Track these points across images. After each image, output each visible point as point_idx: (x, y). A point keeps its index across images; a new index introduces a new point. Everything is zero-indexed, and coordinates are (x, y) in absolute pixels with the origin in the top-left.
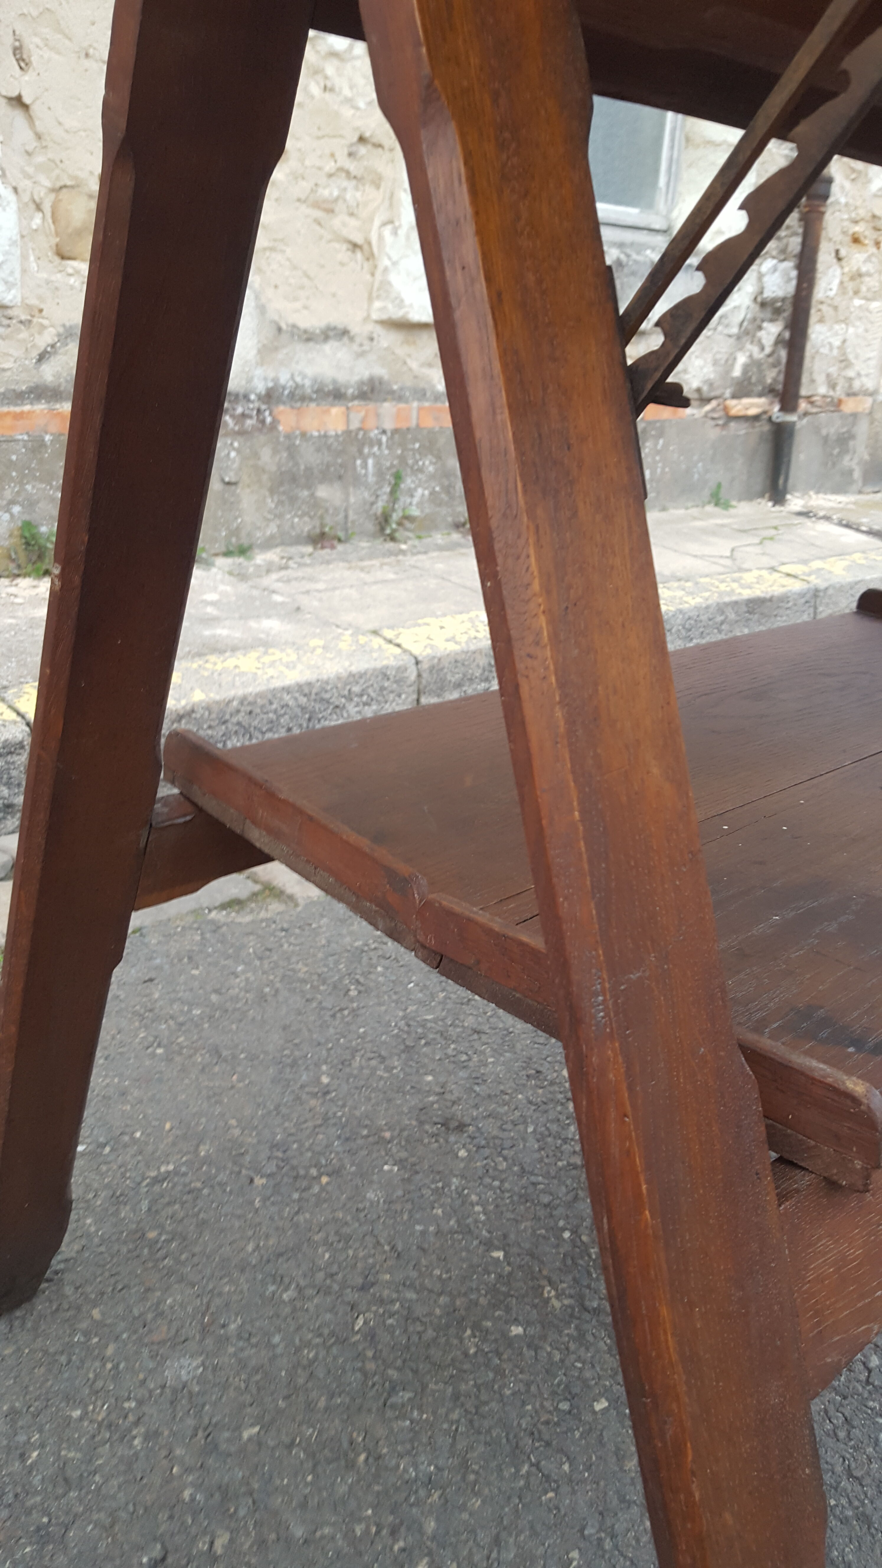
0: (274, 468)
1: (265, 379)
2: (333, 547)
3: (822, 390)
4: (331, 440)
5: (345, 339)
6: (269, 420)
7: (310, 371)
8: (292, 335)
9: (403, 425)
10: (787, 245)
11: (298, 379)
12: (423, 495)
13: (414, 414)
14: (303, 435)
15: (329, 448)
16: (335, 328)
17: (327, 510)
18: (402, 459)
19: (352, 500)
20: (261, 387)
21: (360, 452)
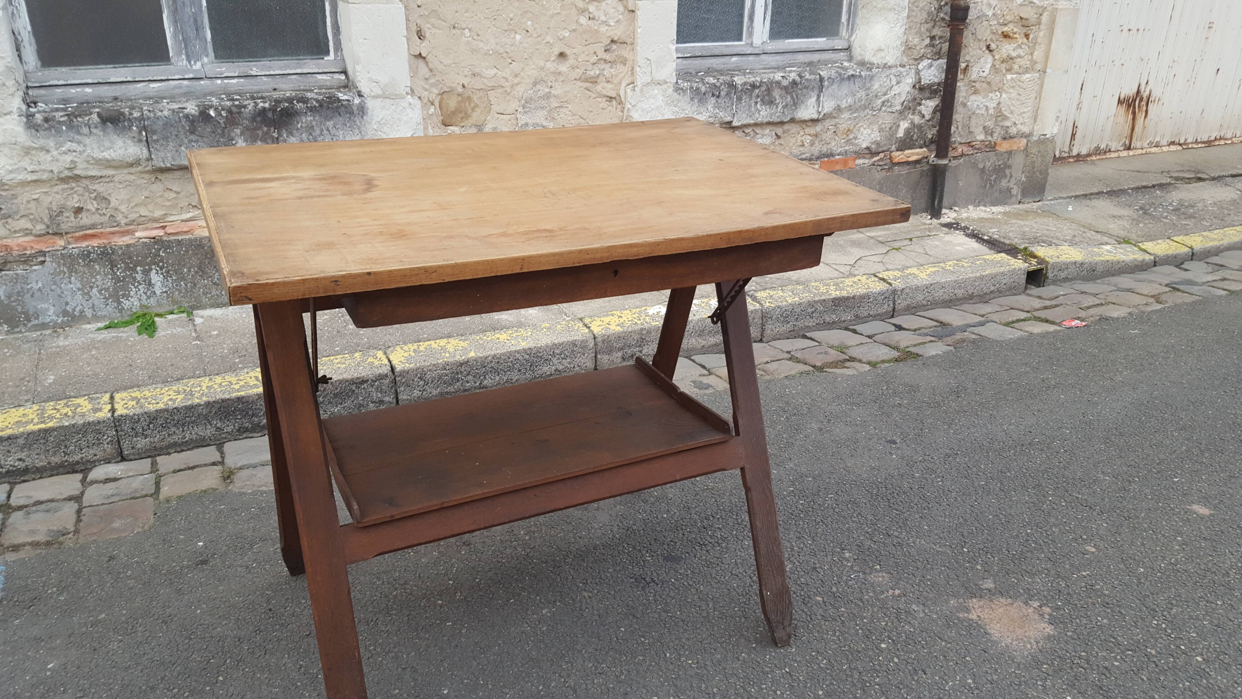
3: (981, 137)
10: (941, 48)
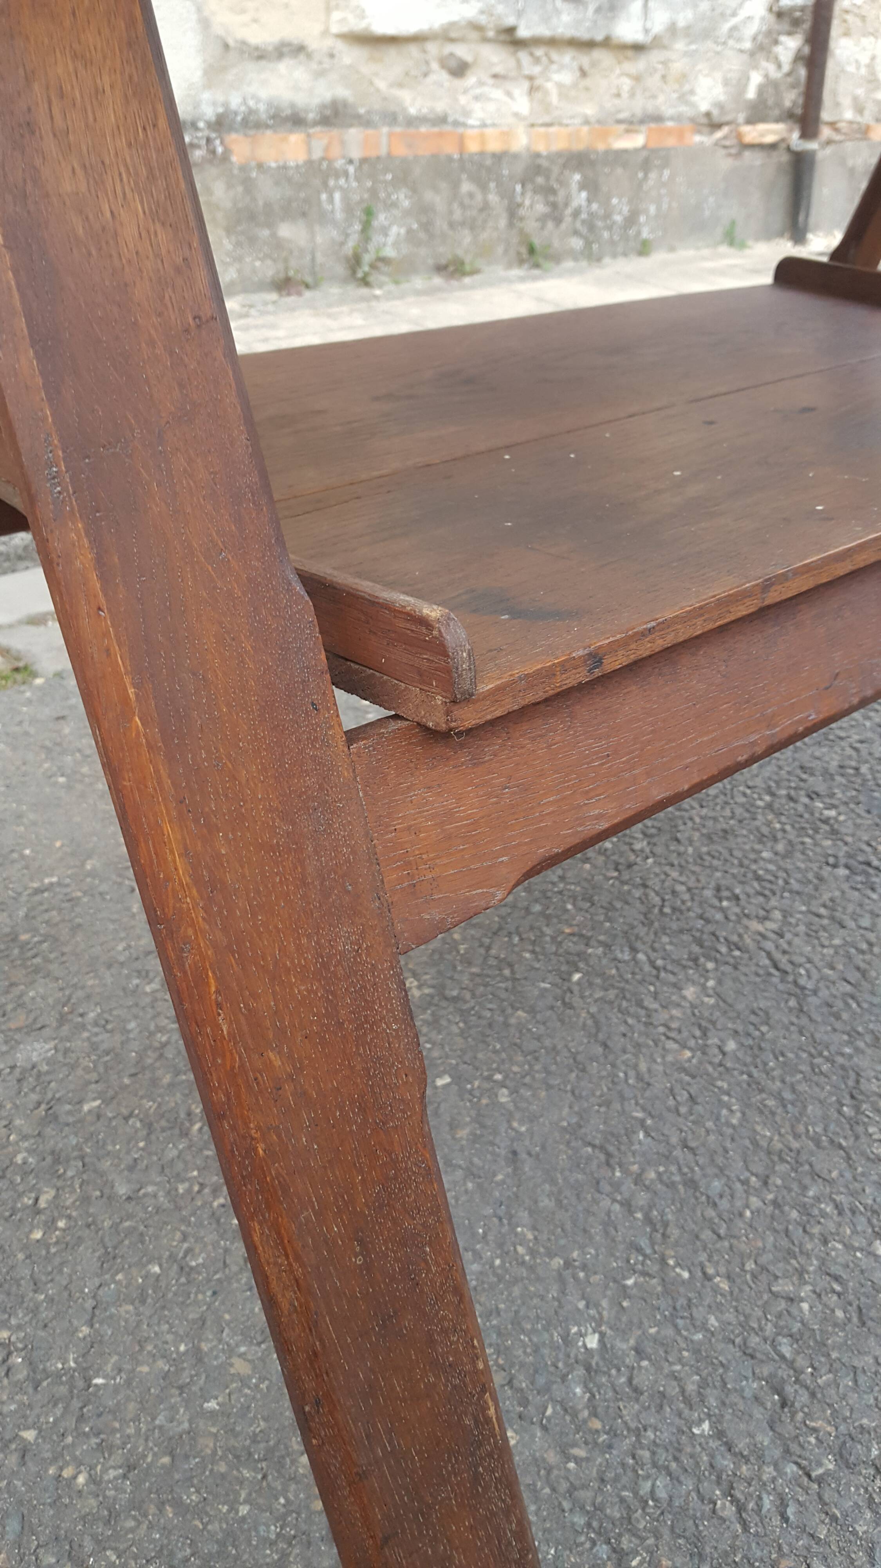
0: (228, 205)
1: (214, 104)
2: (299, 294)
3: (849, 115)
4: (291, 172)
5: (302, 57)
6: (220, 150)
7: (264, 94)
8: (242, 52)
9: (372, 154)
11: (251, 103)
12: (399, 234)
13: (384, 140)
14: (260, 166)
15: (289, 180)
16: (289, 44)
17: (291, 252)
18: (373, 192)
19: (319, 239)
20: (209, 112)
21: (325, 184)
